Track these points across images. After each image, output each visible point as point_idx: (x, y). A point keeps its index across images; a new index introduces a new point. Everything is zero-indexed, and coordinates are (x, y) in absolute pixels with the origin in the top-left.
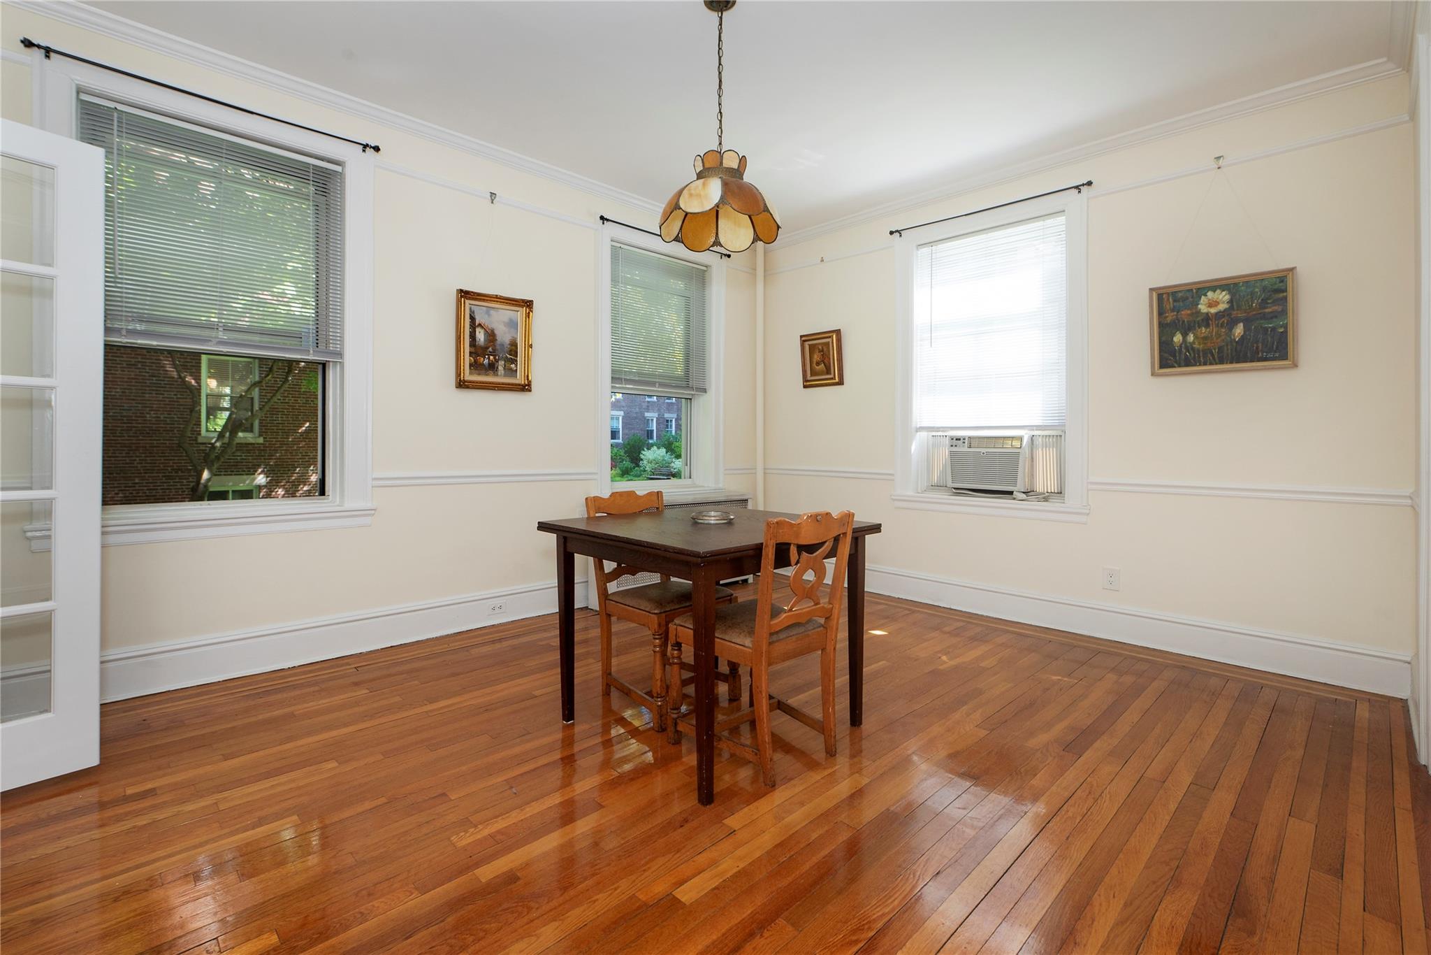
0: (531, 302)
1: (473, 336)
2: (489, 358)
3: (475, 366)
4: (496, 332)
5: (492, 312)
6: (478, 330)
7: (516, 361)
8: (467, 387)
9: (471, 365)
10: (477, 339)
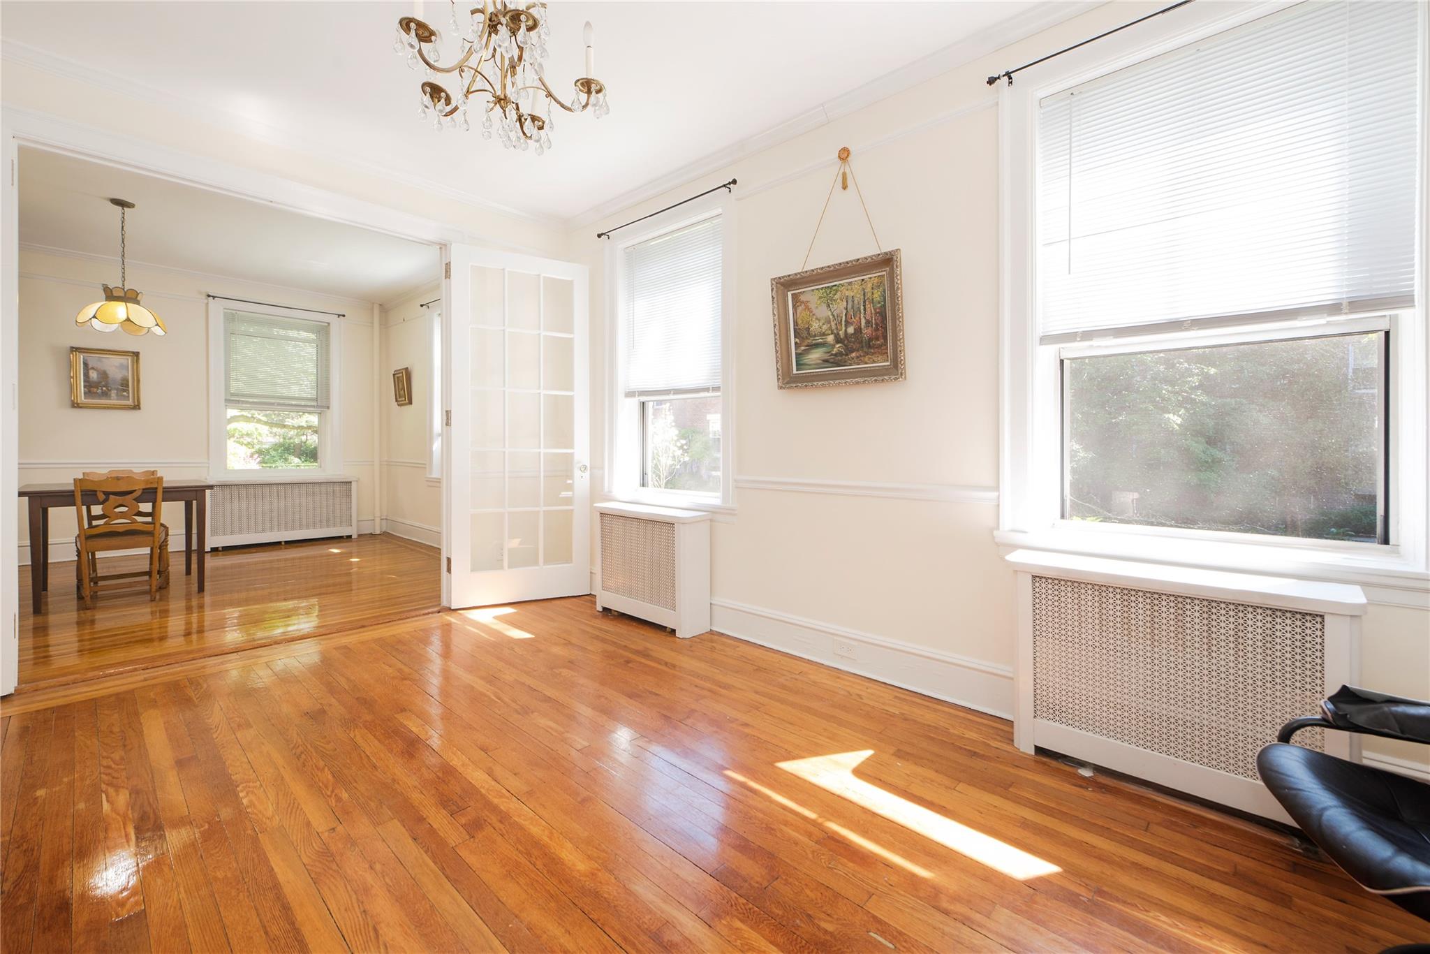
0: (138, 353)
1: (86, 375)
2: (102, 389)
3: (89, 393)
4: (108, 372)
5: (104, 360)
6: (91, 372)
7: (128, 390)
8: (81, 407)
9: (85, 393)
10: (91, 377)
